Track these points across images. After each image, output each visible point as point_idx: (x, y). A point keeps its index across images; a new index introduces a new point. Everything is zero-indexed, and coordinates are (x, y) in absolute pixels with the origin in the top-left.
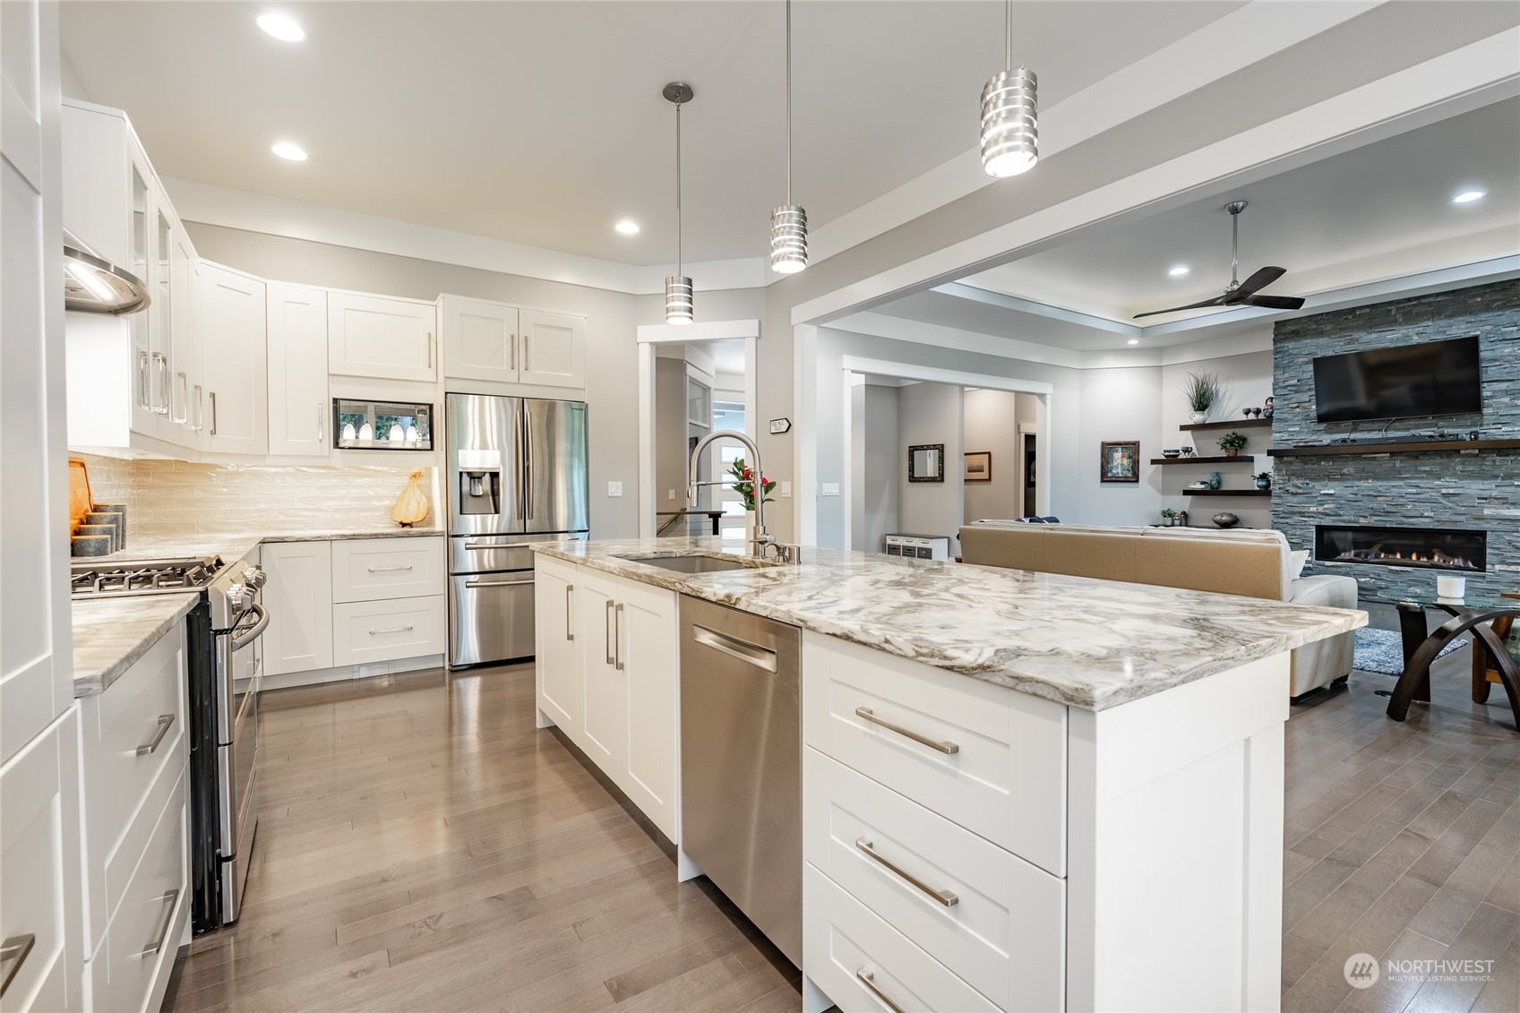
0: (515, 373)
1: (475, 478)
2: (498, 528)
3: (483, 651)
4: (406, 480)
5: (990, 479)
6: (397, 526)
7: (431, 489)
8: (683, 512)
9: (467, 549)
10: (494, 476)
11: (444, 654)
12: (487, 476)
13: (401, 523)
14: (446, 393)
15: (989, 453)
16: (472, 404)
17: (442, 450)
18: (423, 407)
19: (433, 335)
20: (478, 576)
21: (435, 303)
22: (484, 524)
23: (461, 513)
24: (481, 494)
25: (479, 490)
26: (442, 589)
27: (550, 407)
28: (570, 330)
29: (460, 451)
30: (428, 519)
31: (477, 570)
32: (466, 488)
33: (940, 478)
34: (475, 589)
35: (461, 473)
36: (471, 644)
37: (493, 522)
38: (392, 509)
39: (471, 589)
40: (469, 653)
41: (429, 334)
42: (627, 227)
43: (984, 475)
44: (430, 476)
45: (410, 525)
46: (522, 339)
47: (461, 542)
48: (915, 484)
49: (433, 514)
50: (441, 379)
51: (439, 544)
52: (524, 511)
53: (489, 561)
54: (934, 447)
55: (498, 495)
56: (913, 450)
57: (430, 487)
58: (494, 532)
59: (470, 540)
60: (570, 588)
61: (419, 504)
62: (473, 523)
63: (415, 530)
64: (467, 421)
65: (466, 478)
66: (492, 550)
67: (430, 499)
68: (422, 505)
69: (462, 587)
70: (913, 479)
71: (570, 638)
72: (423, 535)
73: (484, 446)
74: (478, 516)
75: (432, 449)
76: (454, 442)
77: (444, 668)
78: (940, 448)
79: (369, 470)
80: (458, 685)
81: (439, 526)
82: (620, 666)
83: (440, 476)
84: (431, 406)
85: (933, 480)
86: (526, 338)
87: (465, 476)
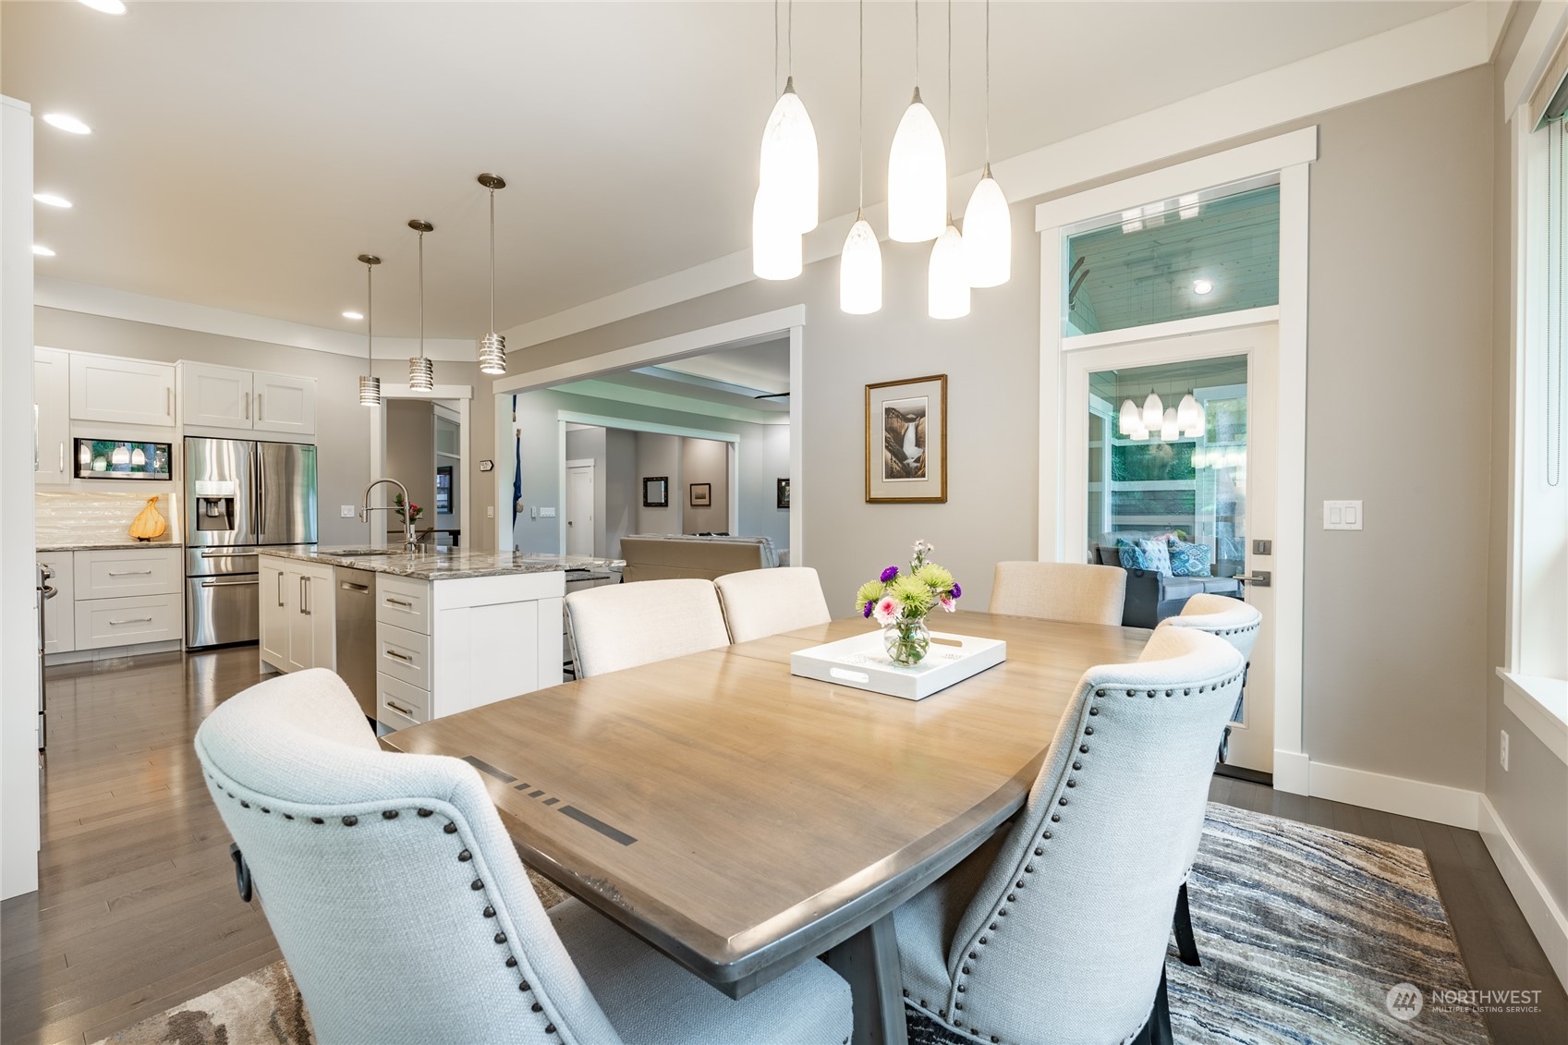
0: (250, 422)
1: (211, 503)
2: (235, 540)
3: (218, 636)
4: (143, 503)
5: (710, 505)
6: (134, 540)
7: (168, 511)
8: (431, 530)
9: (203, 557)
10: (230, 502)
11: (181, 640)
12: (223, 501)
13: (139, 538)
14: (185, 437)
15: (709, 484)
16: (209, 447)
17: (180, 480)
18: (164, 446)
19: (172, 389)
20: (215, 578)
21: (175, 365)
22: (221, 538)
23: (198, 529)
24: (217, 514)
25: (216, 512)
26: (179, 587)
27: (288, 448)
28: (301, 390)
29: (197, 482)
30: (166, 534)
31: (213, 573)
32: (203, 510)
33: (666, 504)
34: (211, 588)
35: (198, 499)
36: (207, 629)
37: (229, 537)
38: (129, 528)
39: (207, 588)
40: (205, 637)
41: (168, 389)
42: (354, 315)
43: (706, 501)
44: (167, 500)
45: (148, 540)
46: (256, 396)
47: (198, 552)
48: (648, 508)
49: (171, 530)
50: (179, 424)
51: (177, 555)
52: (256, 525)
53: (226, 565)
54: (661, 479)
55: (233, 515)
56: (647, 480)
57: (167, 509)
58: (232, 543)
59: (206, 550)
60: (281, 574)
61: (156, 523)
62: (210, 537)
63: (152, 543)
64: (205, 458)
65: (203, 503)
66: (229, 558)
67: (167, 519)
68: (159, 523)
69: (199, 587)
70: (647, 504)
71: (281, 605)
72: (161, 547)
73: (222, 477)
74: (215, 532)
75: (170, 479)
76: (193, 472)
77: (181, 651)
78: (666, 480)
79: (109, 496)
80: (195, 663)
81: (177, 538)
82: (309, 613)
83: (178, 501)
84: (170, 446)
85: (660, 505)
86: (260, 395)
87: (201, 501)
